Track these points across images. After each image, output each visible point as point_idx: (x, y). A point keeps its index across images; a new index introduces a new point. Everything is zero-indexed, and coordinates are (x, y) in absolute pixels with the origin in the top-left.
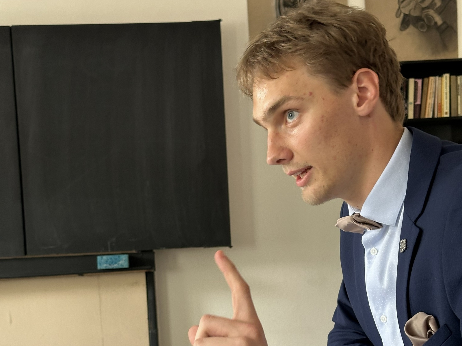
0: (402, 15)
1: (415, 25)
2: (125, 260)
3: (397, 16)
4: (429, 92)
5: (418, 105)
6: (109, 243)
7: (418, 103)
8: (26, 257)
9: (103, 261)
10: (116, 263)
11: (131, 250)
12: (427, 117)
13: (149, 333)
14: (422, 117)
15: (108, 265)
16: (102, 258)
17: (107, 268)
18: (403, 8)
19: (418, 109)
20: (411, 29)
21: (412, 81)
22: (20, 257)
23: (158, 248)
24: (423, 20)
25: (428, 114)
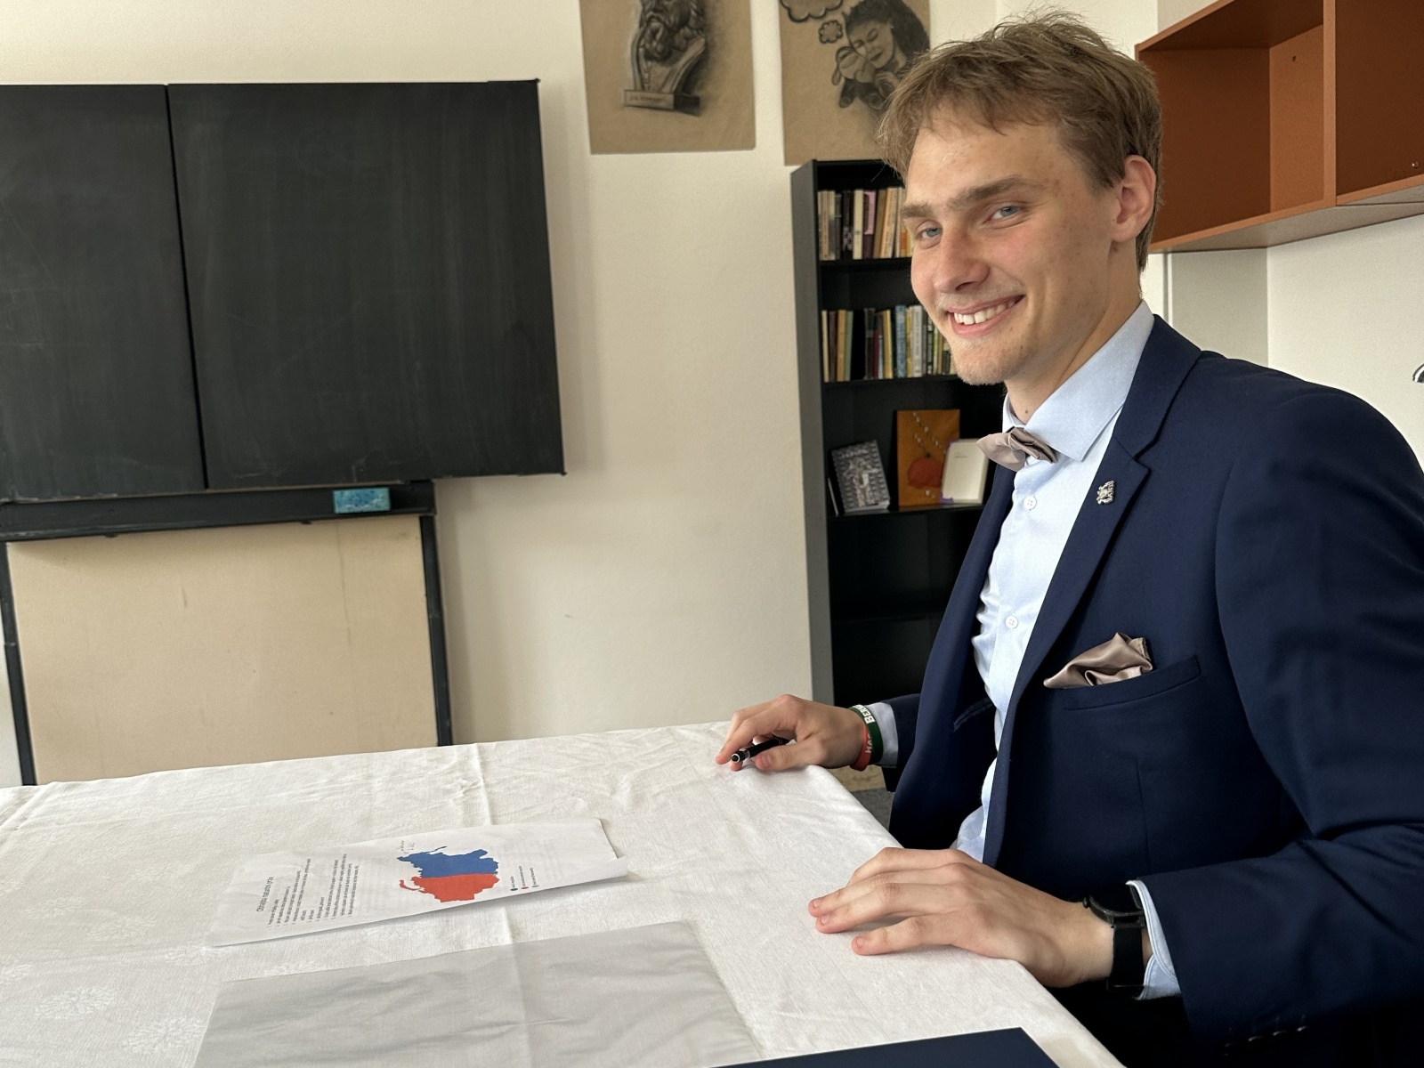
0: (843, 80)
1: (863, 98)
2: (383, 498)
3: (835, 81)
4: (887, 214)
5: (869, 235)
6: (354, 468)
7: (870, 231)
8: (208, 491)
9: (344, 498)
10: (366, 503)
11: (393, 479)
12: (883, 256)
13: (429, 619)
14: (876, 256)
15: (353, 506)
16: (342, 493)
17: (352, 511)
18: (843, 68)
19: (870, 242)
20: (857, 104)
21: (859, 194)
22: (196, 492)
23: (439, 477)
24: (876, 90)
25: (886, 253)
